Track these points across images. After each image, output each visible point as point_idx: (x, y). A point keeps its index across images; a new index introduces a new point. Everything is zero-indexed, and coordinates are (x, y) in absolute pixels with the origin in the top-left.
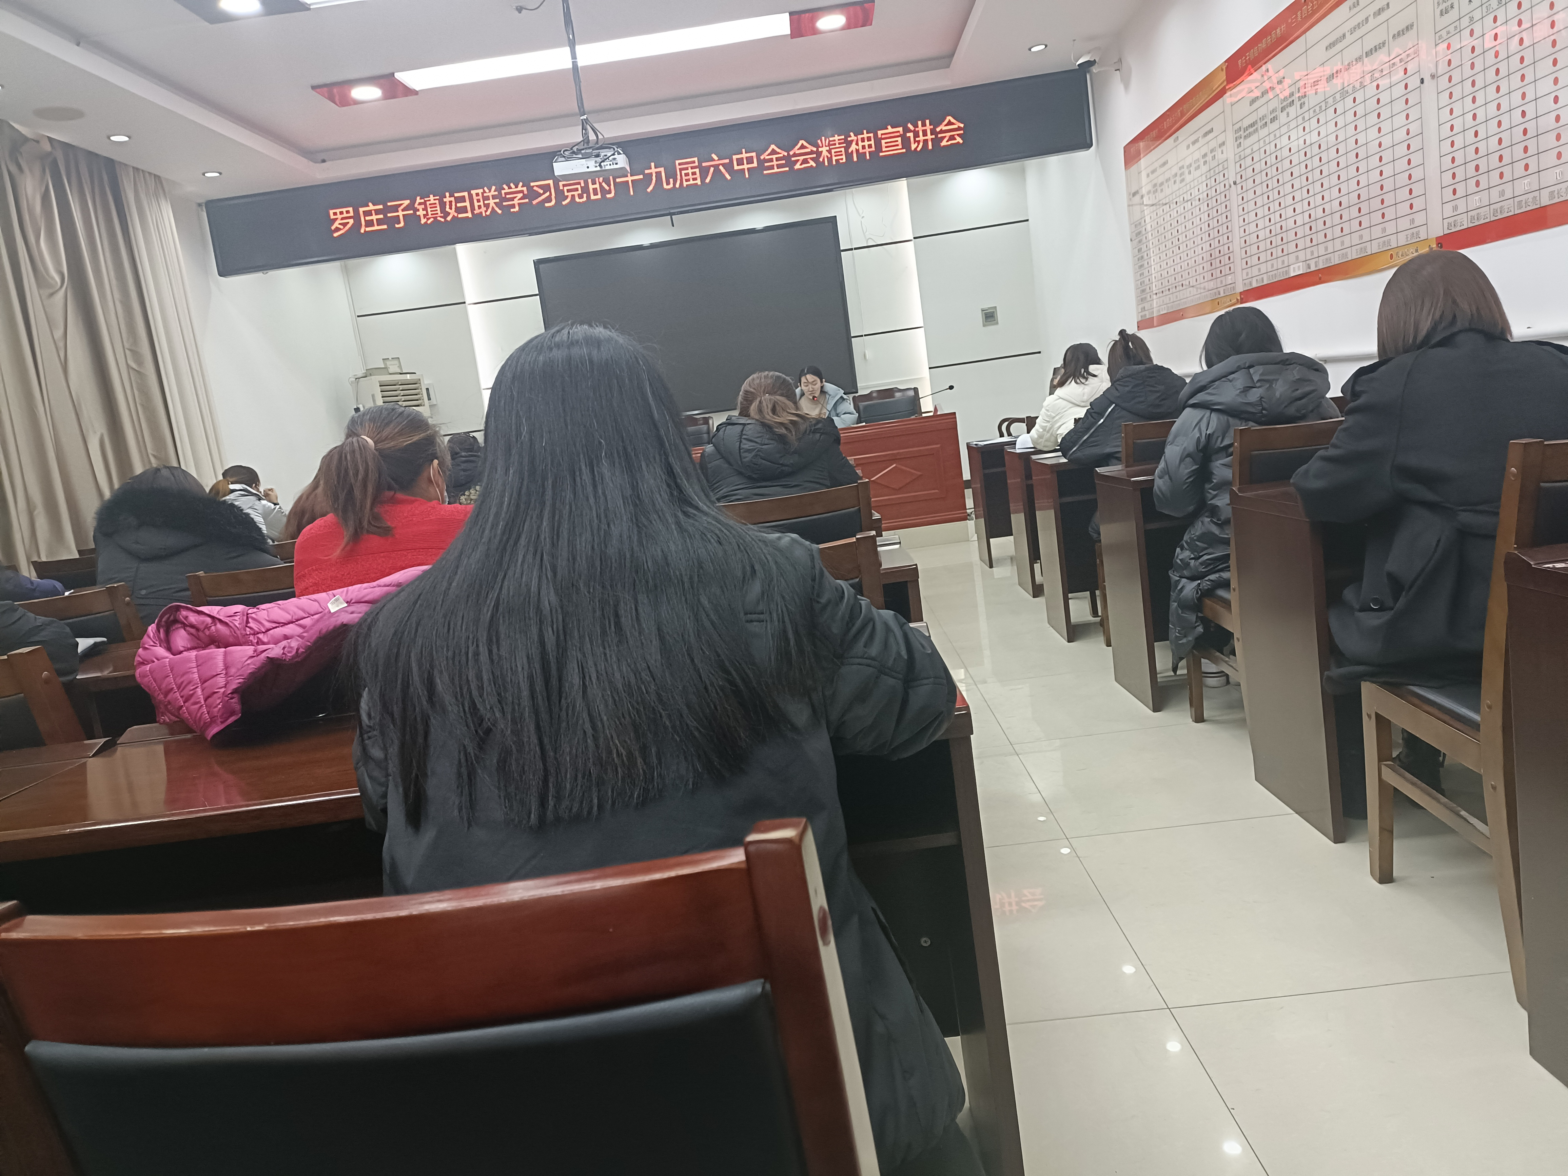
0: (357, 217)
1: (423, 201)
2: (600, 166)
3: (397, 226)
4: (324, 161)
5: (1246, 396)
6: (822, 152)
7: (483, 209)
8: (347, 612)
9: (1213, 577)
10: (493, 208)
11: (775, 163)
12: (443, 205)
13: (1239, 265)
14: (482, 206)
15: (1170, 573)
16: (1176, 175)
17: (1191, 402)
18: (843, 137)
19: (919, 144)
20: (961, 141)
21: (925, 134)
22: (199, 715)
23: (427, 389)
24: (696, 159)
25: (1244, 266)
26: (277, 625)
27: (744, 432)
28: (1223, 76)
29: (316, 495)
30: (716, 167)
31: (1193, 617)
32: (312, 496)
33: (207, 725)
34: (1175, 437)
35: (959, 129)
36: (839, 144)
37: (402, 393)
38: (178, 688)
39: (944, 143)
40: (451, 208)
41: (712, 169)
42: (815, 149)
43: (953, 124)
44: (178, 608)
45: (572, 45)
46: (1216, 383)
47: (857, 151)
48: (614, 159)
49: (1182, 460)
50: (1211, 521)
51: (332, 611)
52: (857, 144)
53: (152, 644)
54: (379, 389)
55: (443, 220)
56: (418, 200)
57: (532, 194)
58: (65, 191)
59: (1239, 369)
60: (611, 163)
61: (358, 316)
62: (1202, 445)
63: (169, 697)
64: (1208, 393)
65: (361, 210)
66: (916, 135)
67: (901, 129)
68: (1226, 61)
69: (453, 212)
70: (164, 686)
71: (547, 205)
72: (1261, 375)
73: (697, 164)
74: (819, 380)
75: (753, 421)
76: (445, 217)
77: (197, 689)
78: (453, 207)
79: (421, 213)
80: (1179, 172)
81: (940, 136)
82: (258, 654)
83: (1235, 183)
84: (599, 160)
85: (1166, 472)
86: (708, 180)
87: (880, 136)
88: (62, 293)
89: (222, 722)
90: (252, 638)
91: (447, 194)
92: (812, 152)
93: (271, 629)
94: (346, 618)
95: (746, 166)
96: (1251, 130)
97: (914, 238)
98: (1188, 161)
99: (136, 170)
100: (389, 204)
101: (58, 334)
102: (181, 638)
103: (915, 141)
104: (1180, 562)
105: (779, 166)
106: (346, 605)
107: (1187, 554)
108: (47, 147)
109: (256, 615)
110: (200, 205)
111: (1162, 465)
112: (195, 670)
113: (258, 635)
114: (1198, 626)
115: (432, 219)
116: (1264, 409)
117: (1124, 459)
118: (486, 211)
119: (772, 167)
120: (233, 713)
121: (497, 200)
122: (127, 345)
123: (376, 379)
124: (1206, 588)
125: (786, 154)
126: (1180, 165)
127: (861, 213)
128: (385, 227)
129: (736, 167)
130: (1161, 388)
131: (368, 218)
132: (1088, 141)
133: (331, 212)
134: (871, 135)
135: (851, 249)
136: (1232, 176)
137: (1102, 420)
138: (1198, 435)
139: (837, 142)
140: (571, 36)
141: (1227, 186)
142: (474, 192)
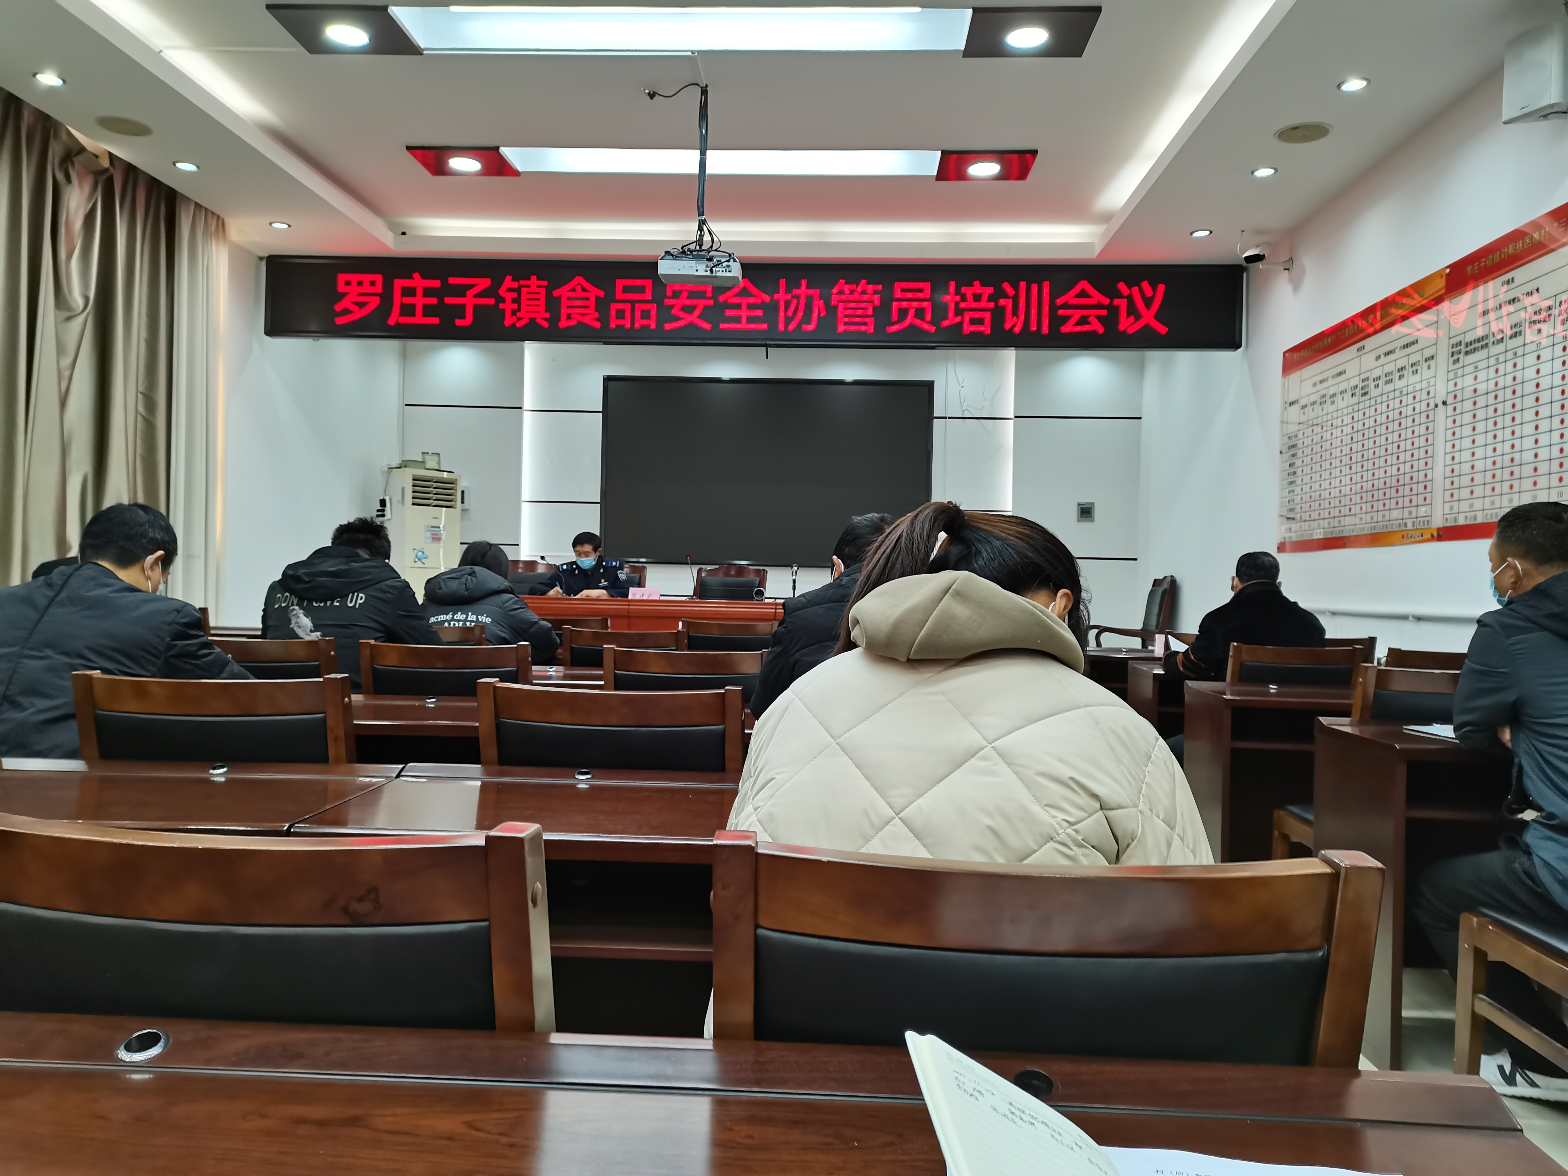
2: (711, 271)
4: (404, 233)
13: (1438, 496)
16: (1356, 387)
23: (463, 492)
25: (1448, 498)
28: (1441, 283)
37: (435, 491)
45: (704, 139)
48: (728, 266)
54: (411, 482)
58: (115, 211)
60: (724, 269)
61: (406, 405)
80: (1361, 385)
83: (1444, 403)
84: (711, 264)
88: (81, 319)
96: (1478, 345)
97: (1016, 417)
98: (1376, 373)
101: (67, 361)
108: (106, 163)
110: (261, 259)
122: (141, 388)
123: (410, 473)
126: (1363, 376)
127: (961, 383)
132: (1237, 340)
135: (945, 418)
136: (1440, 395)
140: (704, 131)
141: (1432, 406)
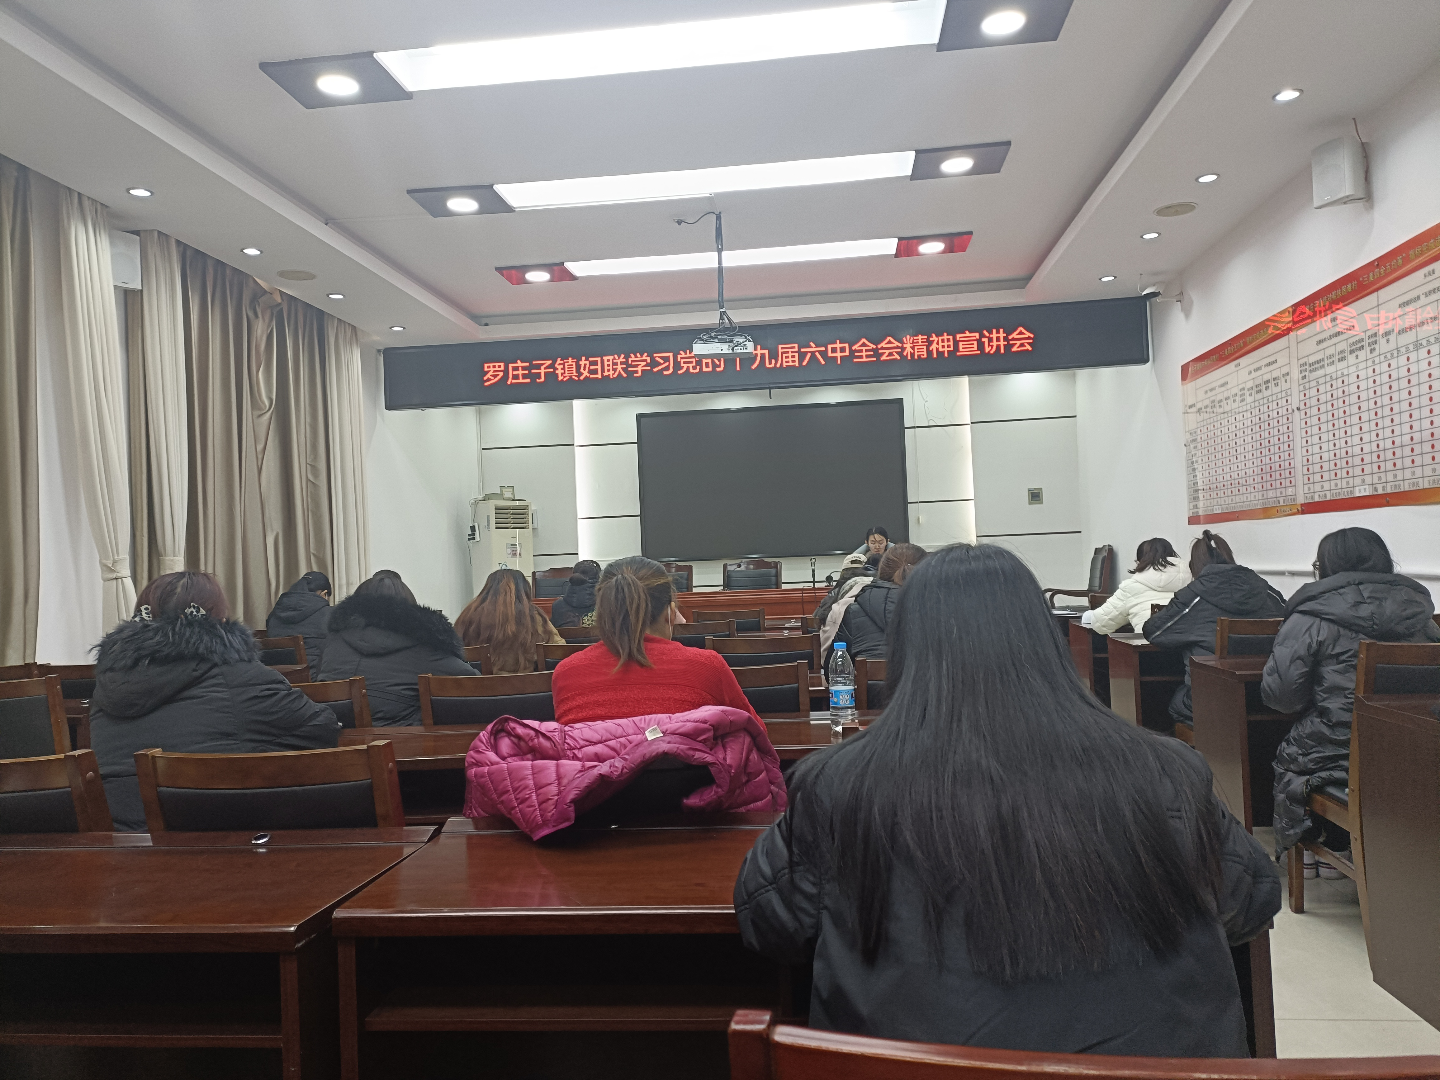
0: (506, 371)
1: (562, 362)
2: (733, 350)
3: (538, 380)
4: (486, 325)
5: (1357, 610)
6: (906, 347)
7: (611, 372)
8: (662, 741)
9: (1324, 774)
10: (620, 372)
11: (864, 354)
12: (578, 367)
13: (1300, 480)
14: (611, 370)
15: (1274, 764)
16: (1236, 395)
17: (1301, 608)
18: (926, 337)
19: (992, 348)
20: (1030, 349)
21: (998, 339)
22: (533, 817)
23: (533, 515)
24: (796, 345)
25: (1306, 481)
26: (590, 744)
27: (889, 596)
28: (1289, 318)
29: (483, 608)
30: (813, 353)
31: (1301, 811)
32: (480, 609)
33: (540, 827)
34: (1285, 639)
35: (1029, 338)
36: (922, 342)
37: (512, 516)
38: (514, 791)
39: (1015, 349)
40: (584, 370)
41: (809, 355)
42: (900, 345)
43: (1024, 334)
44: (507, 720)
45: (720, 252)
46: (1327, 595)
47: (937, 349)
48: (745, 345)
49: (1292, 661)
50: (1322, 721)
51: (649, 739)
52: (938, 344)
53: (485, 748)
54: (494, 511)
55: (577, 378)
56: (559, 361)
57: (654, 363)
58: (285, 332)
59: (1349, 584)
60: (742, 348)
61: (483, 449)
62: (1312, 651)
63: (504, 798)
64: (1320, 603)
65: (511, 366)
66: (990, 340)
67: (977, 335)
68: (1293, 306)
69: (586, 373)
70: (501, 787)
71: (665, 373)
72: (1371, 592)
73: (796, 349)
74: (885, 540)
75: (897, 586)
76: (578, 377)
77: (533, 794)
78: (587, 369)
79: (559, 372)
80: (1239, 393)
81: (1011, 342)
82: (584, 770)
83: (1298, 409)
84: (731, 344)
85: (1275, 670)
86: (804, 363)
87: (958, 339)
88: (268, 415)
89: (554, 826)
90: (568, 752)
91: (584, 358)
92: (897, 347)
93: (584, 747)
94: (664, 747)
95: (839, 354)
96: (1317, 366)
97: (972, 423)
98: (1249, 385)
99: (340, 320)
100: (534, 362)
102: (505, 744)
103: (989, 345)
104: (1287, 757)
105: (867, 357)
106: (662, 735)
107: (1293, 750)
108: (278, 298)
109: (572, 733)
110: (379, 351)
111: (1270, 663)
112: (530, 777)
113: (574, 751)
114: (1306, 819)
115: (568, 377)
116: (1374, 624)
117: (1218, 652)
118: (613, 374)
119: (861, 357)
120: (567, 819)
121: (625, 366)
122: (308, 461)
123: (493, 503)
124: (1316, 784)
125: (874, 347)
126: (1241, 387)
127: (925, 398)
128: (528, 380)
129: (830, 355)
130: (1246, 587)
131: (515, 373)
132: (1145, 357)
133: (486, 365)
134: (951, 337)
135: (914, 427)
136: (1295, 400)
137: (1187, 610)
138: (1309, 640)
139: (920, 341)
140: (720, 246)
141: (1290, 411)
142: (605, 358)
